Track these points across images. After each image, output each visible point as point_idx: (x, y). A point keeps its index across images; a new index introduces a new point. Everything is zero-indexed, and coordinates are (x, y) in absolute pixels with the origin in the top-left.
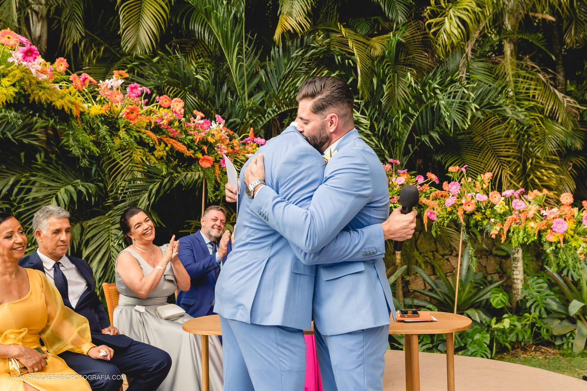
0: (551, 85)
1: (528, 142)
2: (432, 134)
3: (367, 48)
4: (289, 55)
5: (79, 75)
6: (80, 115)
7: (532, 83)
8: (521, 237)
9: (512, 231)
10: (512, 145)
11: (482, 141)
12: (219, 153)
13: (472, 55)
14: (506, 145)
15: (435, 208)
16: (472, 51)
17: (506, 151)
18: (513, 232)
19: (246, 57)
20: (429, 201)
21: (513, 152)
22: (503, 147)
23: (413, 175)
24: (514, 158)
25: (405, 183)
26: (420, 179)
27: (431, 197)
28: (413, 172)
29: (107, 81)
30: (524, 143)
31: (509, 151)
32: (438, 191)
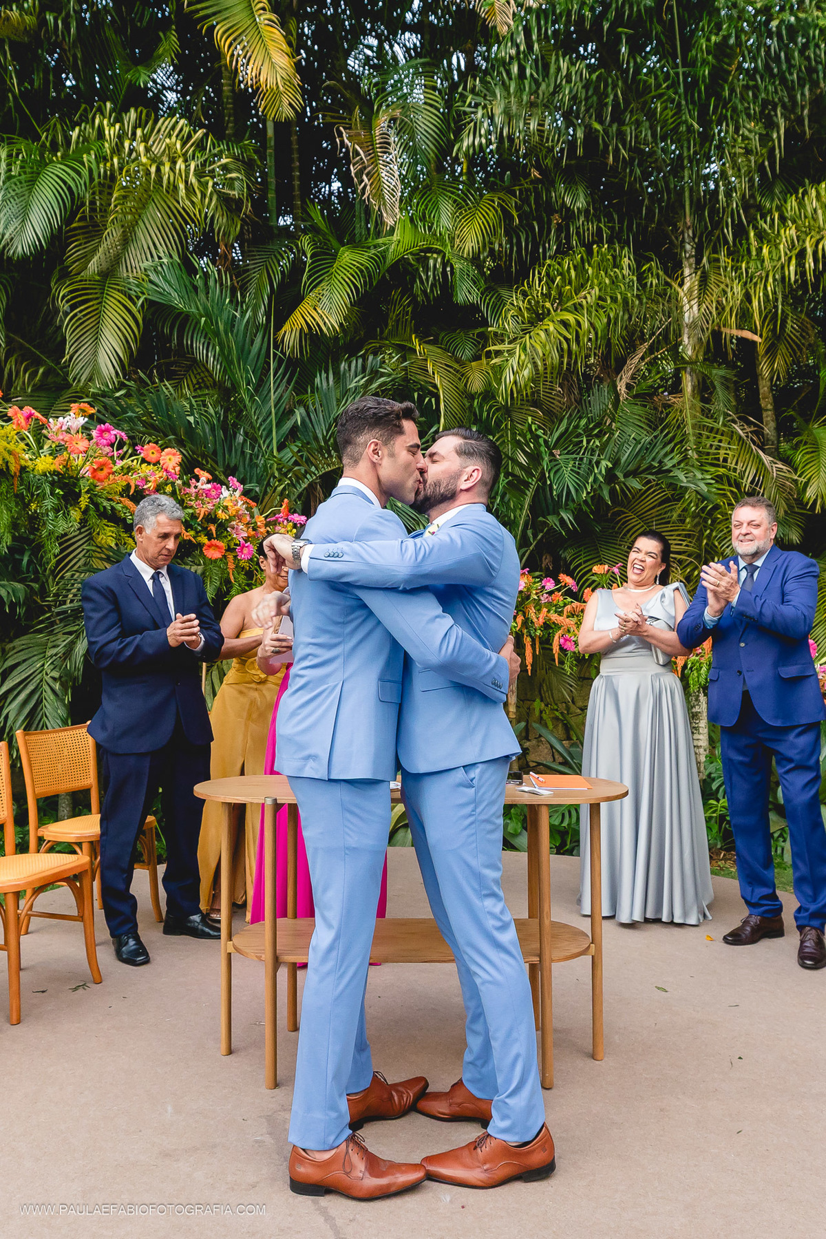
0: (754, 443)
1: (712, 531)
2: (563, 515)
3: (460, 379)
4: (345, 385)
5: (21, 408)
6: (20, 472)
7: (723, 438)
8: (704, 676)
9: (689, 666)
10: (686, 536)
11: (643, 526)
12: (235, 536)
13: (628, 394)
14: (679, 535)
15: (572, 630)
16: (626, 388)
17: (676, 544)
18: (691, 668)
19: (274, 383)
20: (561, 618)
21: (687, 546)
22: (673, 538)
23: (537, 577)
24: (689, 556)
25: (525, 590)
26: (548, 584)
27: (565, 613)
28: (537, 573)
29: (61, 419)
30: (706, 531)
31: (681, 545)
32: (576, 604)
